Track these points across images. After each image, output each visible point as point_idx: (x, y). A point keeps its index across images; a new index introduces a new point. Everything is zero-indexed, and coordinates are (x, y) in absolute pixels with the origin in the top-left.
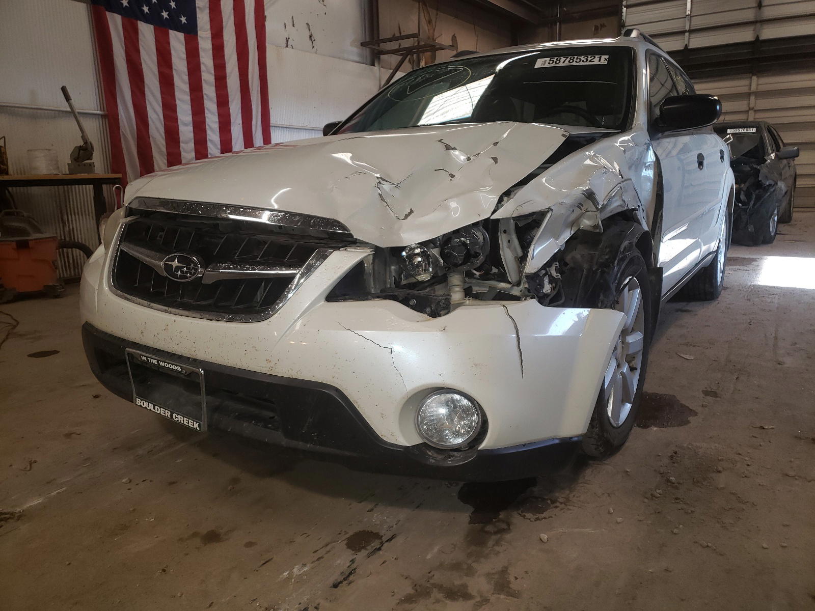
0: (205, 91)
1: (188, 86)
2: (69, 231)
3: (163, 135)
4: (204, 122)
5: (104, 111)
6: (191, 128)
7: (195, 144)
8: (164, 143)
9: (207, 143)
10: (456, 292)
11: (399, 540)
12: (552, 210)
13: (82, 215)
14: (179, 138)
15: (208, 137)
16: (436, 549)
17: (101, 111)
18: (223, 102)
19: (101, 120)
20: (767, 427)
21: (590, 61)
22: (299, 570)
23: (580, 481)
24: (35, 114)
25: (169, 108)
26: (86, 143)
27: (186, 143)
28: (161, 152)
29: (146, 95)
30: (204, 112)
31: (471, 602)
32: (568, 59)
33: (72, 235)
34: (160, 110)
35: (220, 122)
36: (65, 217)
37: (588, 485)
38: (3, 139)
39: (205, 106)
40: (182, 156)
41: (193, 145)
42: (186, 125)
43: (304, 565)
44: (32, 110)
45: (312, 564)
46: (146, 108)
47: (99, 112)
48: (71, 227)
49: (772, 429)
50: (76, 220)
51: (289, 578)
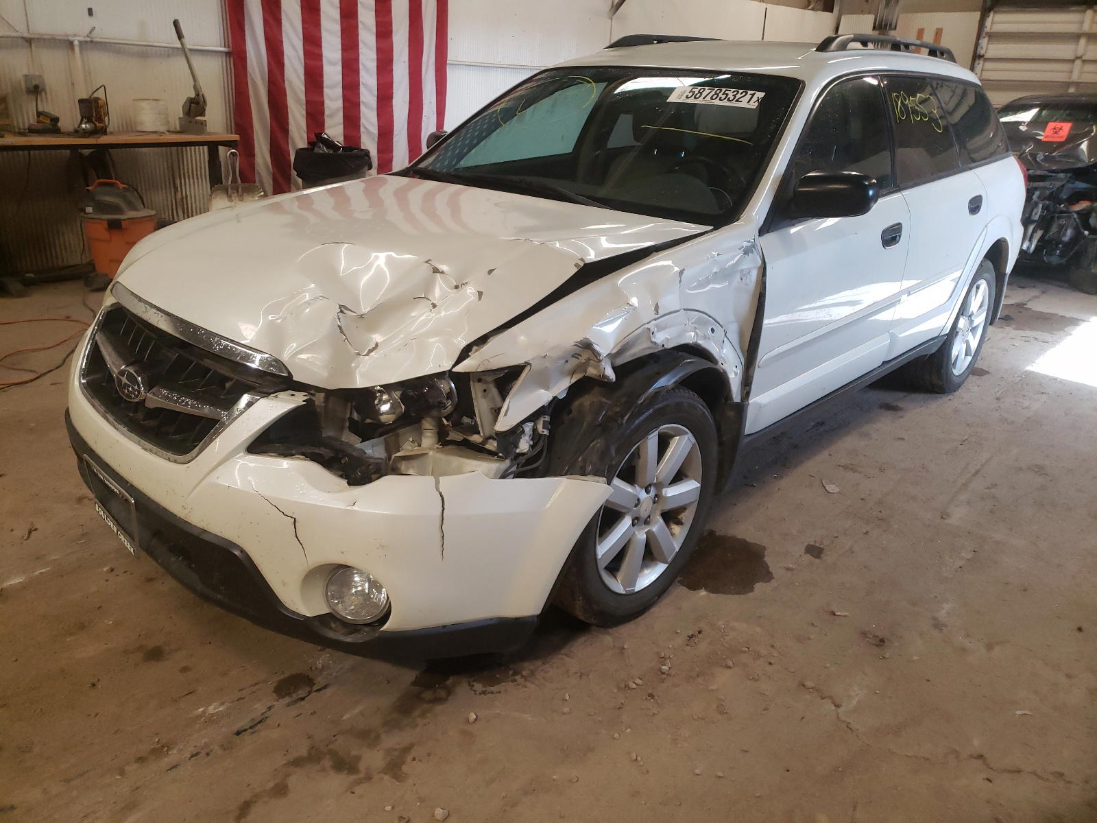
0: (360, 18)
1: (338, 11)
2: (182, 199)
3: (303, 77)
4: (357, 60)
5: (229, 47)
6: (339, 68)
7: (344, 88)
8: (303, 89)
9: (359, 89)
10: (426, 437)
11: (329, 691)
12: (530, 364)
13: (197, 179)
14: (323, 81)
15: (361, 80)
16: (357, 711)
17: (225, 47)
18: (384, 32)
19: (224, 58)
20: (839, 613)
21: (737, 101)
22: (215, 709)
23: (563, 651)
24: (145, 53)
25: (312, 42)
26: (198, 95)
27: (332, 87)
28: (298, 100)
29: (282, 25)
30: (358, 45)
31: (353, 778)
32: (713, 92)
33: (185, 203)
34: (299, 44)
35: (378, 60)
36: (178, 181)
37: (568, 658)
38: (103, 88)
39: (360, 38)
40: (326, 106)
41: (340, 90)
42: (332, 63)
43: (222, 704)
44: (141, 48)
45: (231, 704)
46: (282, 42)
47: (223, 49)
48: (184, 195)
49: (845, 616)
50: (190, 185)
51: (200, 716)
